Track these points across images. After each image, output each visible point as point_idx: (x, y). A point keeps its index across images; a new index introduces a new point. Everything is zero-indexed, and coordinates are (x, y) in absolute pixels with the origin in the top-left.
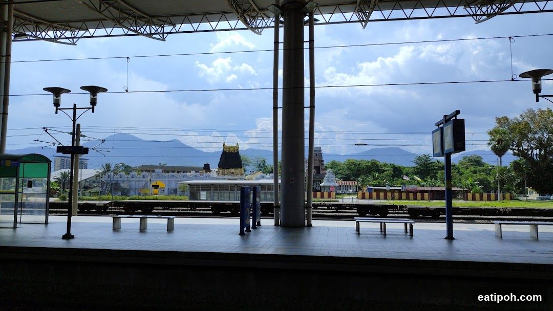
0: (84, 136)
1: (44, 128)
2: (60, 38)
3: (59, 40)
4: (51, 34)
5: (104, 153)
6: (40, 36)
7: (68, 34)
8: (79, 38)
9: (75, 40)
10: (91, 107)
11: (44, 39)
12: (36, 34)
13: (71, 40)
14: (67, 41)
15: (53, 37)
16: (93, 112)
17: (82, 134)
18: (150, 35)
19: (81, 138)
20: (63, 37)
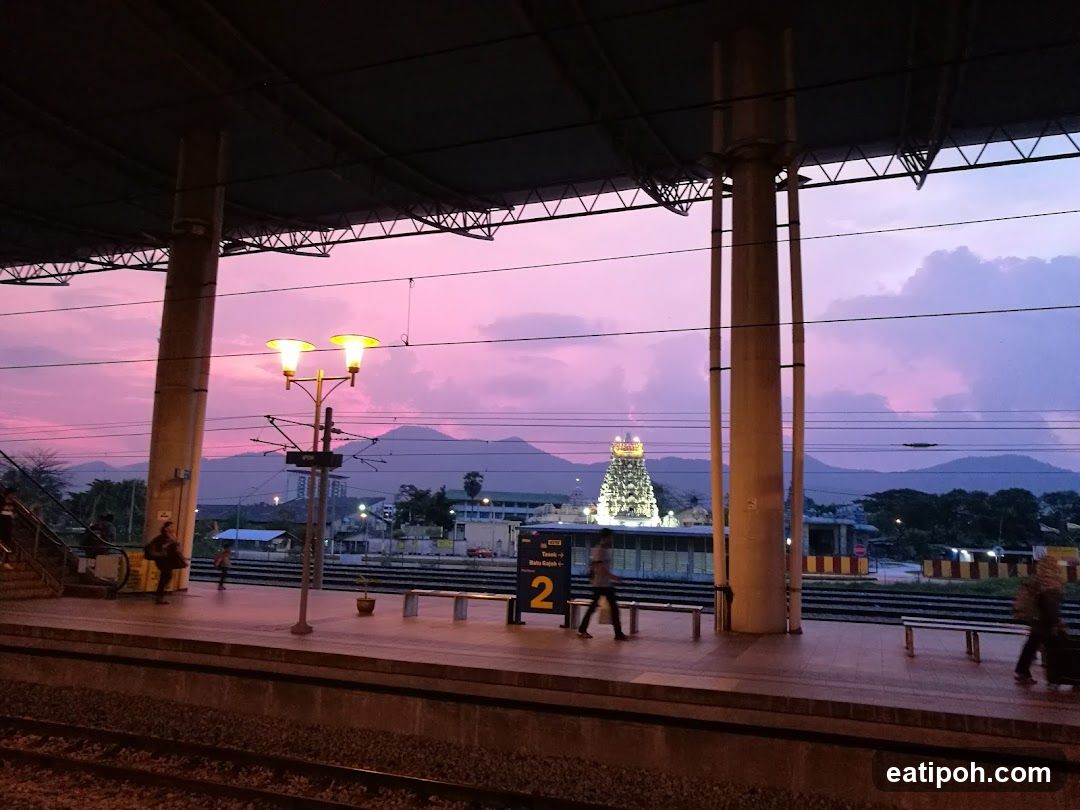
0: (339, 432)
1: (268, 417)
2: (301, 246)
3: (299, 250)
4: (286, 239)
5: (374, 464)
6: (267, 245)
7: (316, 237)
8: (334, 243)
9: (328, 247)
10: (350, 375)
11: (272, 249)
12: (261, 240)
13: (320, 247)
14: (313, 250)
15: (289, 245)
16: (352, 385)
17: (336, 426)
18: (463, 231)
19: (334, 435)
20: (307, 242)
